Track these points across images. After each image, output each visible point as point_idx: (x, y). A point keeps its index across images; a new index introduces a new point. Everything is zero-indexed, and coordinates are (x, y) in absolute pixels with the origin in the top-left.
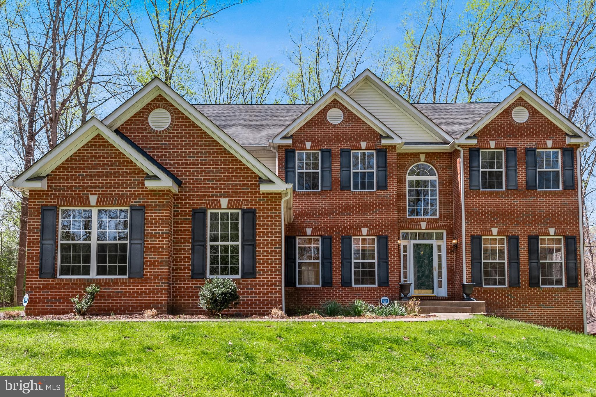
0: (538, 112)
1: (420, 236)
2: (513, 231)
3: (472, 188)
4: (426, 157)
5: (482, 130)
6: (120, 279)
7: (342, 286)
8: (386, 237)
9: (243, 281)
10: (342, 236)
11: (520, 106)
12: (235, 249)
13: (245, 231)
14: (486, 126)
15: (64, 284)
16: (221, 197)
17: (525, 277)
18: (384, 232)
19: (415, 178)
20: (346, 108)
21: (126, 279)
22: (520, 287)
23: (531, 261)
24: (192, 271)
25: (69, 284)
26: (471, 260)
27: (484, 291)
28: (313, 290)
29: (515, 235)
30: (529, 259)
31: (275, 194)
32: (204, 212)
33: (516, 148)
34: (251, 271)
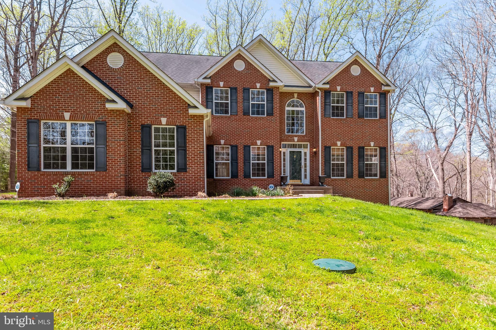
0: (366, 69)
1: (294, 146)
2: (349, 144)
3: (326, 116)
4: (298, 95)
5: (332, 79)
6: (90, 172)
7: (244, 178)
8: (272, 147)
9: (178, 174)
10: (244, 145)
11: (356, 65)
12: (172, 152)
13: (179, 140)
14: (335, 77)
15: (47, 175)
16: (161, 117)
17: (356, 172)
18: (271, 143)
19: (291, 109)
20: (247, 60)
21: (94, 172)
22: (353, 178)
23: (360, 162)
24: (142, 167)
25: (51, 175)
26: (324, 162)
27: (332, 180)
28: (225, 181)
29: (350, 146)
30: (359, 161)
31: (199, 116)
32: (150, 127)
33: (352, 91)
34: (184, 167)
